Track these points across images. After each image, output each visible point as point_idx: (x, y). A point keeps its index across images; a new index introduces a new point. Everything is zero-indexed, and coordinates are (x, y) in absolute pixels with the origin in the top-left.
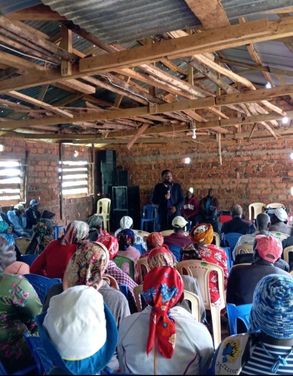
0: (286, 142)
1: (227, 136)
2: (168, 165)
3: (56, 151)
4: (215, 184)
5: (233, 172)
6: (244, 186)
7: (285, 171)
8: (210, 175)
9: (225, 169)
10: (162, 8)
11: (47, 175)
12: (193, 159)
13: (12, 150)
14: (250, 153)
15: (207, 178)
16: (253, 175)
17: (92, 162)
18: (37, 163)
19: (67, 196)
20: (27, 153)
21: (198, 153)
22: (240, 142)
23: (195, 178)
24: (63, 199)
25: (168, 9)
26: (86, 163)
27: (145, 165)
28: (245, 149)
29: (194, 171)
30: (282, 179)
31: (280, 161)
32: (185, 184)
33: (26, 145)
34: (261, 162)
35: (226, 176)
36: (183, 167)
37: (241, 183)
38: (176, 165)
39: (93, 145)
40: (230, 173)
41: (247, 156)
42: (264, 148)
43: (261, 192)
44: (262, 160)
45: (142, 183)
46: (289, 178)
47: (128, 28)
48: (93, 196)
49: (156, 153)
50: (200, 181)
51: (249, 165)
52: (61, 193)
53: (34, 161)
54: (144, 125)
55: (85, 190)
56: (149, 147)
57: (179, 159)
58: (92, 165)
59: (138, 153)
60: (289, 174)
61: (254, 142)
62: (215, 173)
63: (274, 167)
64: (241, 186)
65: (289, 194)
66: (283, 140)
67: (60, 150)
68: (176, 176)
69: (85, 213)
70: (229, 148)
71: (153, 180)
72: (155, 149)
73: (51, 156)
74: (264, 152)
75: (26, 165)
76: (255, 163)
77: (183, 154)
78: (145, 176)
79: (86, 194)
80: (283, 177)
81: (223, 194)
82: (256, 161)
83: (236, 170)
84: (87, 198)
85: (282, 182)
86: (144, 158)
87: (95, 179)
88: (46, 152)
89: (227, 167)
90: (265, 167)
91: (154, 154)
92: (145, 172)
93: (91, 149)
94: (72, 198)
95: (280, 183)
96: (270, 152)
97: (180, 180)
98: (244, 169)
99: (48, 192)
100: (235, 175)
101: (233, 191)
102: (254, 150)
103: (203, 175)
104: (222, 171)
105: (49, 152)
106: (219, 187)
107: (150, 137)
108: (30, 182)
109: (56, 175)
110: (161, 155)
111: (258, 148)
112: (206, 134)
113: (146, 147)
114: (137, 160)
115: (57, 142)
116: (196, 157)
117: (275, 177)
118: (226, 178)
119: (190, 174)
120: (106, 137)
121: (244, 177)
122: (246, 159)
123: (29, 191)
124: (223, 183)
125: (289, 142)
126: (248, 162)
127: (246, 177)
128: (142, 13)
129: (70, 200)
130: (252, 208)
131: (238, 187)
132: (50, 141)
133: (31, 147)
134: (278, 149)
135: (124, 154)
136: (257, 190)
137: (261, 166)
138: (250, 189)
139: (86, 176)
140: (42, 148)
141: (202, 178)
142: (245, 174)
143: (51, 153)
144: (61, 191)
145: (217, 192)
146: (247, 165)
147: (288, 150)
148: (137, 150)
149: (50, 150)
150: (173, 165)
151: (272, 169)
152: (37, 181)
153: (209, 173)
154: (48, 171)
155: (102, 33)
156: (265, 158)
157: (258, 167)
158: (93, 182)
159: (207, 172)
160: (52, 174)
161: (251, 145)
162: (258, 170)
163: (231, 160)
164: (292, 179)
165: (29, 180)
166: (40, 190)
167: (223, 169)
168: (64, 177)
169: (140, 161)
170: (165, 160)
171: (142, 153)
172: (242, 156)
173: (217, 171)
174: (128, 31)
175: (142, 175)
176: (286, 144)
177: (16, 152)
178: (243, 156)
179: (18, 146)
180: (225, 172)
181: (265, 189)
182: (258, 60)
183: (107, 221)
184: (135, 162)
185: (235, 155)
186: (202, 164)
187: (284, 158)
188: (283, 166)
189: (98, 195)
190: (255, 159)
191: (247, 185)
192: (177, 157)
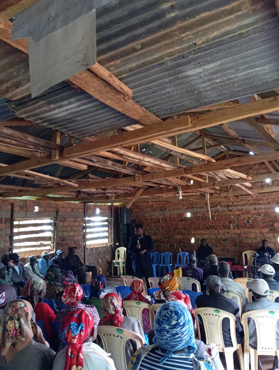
0: (270, 198)
1: (214, 195)
2: (173, 219)
3: (81, 210)
4: (212, 234)
5: (227, 224)
6: (237, 236)
7: (271, 223)
8: (208, 227)
9: (220, 221)
10: (105, 114)
11: (73, 229)
12: (192, 213)
13: (45, 210)
14: (240, 208)
15: (205, 229)
16: (244, 227)
17: (112, 217)
18: (65, 220)
19: (90, 245)
20: (57, 212)
21: (197, 208)
22: (231, 199)
23: (195, 230)
24: (86, 249)
25: (112, 115)
26: (106, 218)
27: (155, 219)
28: (236, 205)
29: (194, 223)
30: (269, 229)
31: (266, 214)
32: (188, 234)
33: (57, 206)
34: (250, 216)
35: (221, 227)
36: (185, 220)
37: (234, 233)
38: (180, 218)
39: (112, 204)
40: (225, 225)
41: (238, 210)
42: (252, 204)
43: (252, 241)
44: (251, 213)
45: (152, 234)
46: (275, 229)
47: (88, 128)
48: (113, 246)
49: (163, 209)
50: (200, 232)
51: (240, 218)
52: (85, 244)
53: (63, 218)
54: (140, 189)
55: (106, 241)
56: (157, 204)
57: (182, 213)
58: (111, 220)
59: (148, 209)
60: (275, 225)
61: (243, 199)
62: (212, 225)
63: (261, 219)
64: (235, 236)
65: (277, 242)
66: (267, 197)
67: (84, 208)
68: (180, 228)
69: (105, 260)
70: (222, 204)
71: (161, 231)
72: (162, 206)
73: (77, 213)
74: (252, 207)
75: (56, 222)
76: (245, 216)
77: (185, 209)
78: (155, 228)
79: (107, 244)
80: (270, 228)
81: (220, 243)
82: (246, 215)
83: (230, 222)
84: (107, 247)
85: (270, 232)
86: (153, 213)
87: (114, 231)
88: (73, 210)
89: (222, 220)
90: (254, 219)
91: (161, 210)
92: (154, 225)
93: (110, 207)
94: (94, 248)
95: (267, 233)
96: (257, 207)
97: (183, 231)
98: (236, 221)
99: (74, 243)
100: (229, 227)
101: (228, 240)
102: (244, 205)
103: (202, 227)
104: (218, 224)
105: (75, 211)
106: (216, 237)
107: (152, 197)
108: (59, 235)
109: (81, 229)
110: (167, 211)
111: (247, 204)
112: (196, 194)
113: (155, 204)
114: (148, 215)
115: (82, 203)
116: (196, 212)
117: (263, 228)
118: (221, 229)
119: (192, 226)
120: (113, 199)
121: (237, 229)
122: (237, 213)
123: (58, 242)
124: (219, 234)
125: (273, 198)
126: (239, 215)
127: (238, 228)
128: (93, 118)
129: (92, 249)
130: (246, 255)
131: (232, 237)
132: (77, 202)
133: (60, 207)
134: (263, 204)
135: (138, 210)
136: (248, 240)
137: (250, 219)
138: (243, 239)
139: (106, 229)
140: (70, 207)
141: (201, 229)
142: (238, 225)
143: (77, 211)
144: (85, 242)
145: (214, 241)
146: (238, 218)
147: (273, 205)
148: (148, 206)
149: (77, 209)
150: (177, 218)
151: (260, 221)
152: (65, 234)
153: (207, 225)
154: (74, 226)
155: (70, 131)
156: (253, 212)
157: (248, 220)
158: (112, 233)
159: (205, 224)
160: (77, 228)
161: (240, 201)
162: (248, 222)
163: (224, 214)
164: (278, 230)
165: (58, 233)
166: (67, 241)
167: (219, 221)
168: (88, 230)
169: (150, 216)
170: (170, 215)
171: (152, 209)
172: (233, 211)
173: (213, 223)
174: (89, 129)
175: (152, 227)
176: (270, 200)
177: (48, 212)
178: (235, 210)
179: (51, 207)
180: (220, 224)
181: (256, 238)
182: (235, 135)
183: (123, 267)
184: (146, 216)
185: (228, 210)
186: (200, 218)
187: (269, 212)
188: (269, 219)
189: (117, 244)
190: (245, 212)
191: (240, 235)
192: (180, 212)
